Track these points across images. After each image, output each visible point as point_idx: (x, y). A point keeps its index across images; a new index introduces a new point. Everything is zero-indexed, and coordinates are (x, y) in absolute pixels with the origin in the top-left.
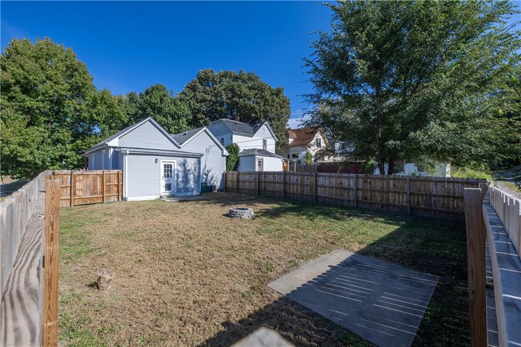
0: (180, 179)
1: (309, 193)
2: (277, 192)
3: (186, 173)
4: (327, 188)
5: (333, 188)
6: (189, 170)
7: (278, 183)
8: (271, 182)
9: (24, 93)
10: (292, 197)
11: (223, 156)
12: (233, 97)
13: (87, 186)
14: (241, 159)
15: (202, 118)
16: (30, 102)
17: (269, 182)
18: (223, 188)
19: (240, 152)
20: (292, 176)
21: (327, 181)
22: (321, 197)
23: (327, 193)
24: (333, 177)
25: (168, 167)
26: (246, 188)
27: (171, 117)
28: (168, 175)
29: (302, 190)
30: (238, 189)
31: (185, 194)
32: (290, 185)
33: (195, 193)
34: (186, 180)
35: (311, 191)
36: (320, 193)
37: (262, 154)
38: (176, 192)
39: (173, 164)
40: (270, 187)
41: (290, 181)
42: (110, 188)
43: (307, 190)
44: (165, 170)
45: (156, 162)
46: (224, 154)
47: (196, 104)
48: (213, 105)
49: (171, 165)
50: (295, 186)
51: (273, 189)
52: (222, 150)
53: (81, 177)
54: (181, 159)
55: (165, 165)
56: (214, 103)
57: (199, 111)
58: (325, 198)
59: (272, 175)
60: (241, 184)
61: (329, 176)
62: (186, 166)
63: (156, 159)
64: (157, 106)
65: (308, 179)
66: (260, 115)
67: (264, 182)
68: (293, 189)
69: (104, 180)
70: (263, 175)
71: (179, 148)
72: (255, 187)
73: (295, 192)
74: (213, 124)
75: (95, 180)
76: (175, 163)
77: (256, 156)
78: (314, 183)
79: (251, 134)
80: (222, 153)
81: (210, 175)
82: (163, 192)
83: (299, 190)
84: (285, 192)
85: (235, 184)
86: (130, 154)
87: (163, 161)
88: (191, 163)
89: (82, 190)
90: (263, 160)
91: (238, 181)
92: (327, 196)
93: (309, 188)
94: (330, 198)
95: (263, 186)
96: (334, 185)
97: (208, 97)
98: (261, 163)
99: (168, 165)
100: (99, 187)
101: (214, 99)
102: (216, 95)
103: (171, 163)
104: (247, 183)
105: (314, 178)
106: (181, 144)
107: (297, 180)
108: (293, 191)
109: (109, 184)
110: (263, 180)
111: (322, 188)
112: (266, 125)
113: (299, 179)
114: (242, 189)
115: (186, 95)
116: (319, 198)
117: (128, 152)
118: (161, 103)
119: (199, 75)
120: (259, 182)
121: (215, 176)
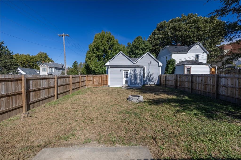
0: (132, 78)
1: (211, 91)
2: (187, 88)
3: (135, 75)
4: (229, 88)
5: (235, 88)
6: (137, 74)
7: (188, 82)
8: (183, 81)
9: (97, 50)
10: (197, 93)
11: (159, 66)
12: (175, 32)
13: (97, 81)
14: (176, 67)
15: (158, 48)
16: (98, 53)
17: (182, 81)
18: (158, 84)
19: (176, 63)
20: (197, 77)
21: (229, 82)
22: (222, 95)
23: (229, 92)
24: (236, 78)
25: (126, 73)
26: (170, 84)
27: (142, 50)
28: (126, 76)
29: (205, 89)
30: (166, 84)
31: (134, 86)
32: (196, 83)
33: (140, 85)
34: (136, 78)
35: (213, 89)
36: (222, 92)
37: (190, 64)
38: (130, 84)
39: (128, 71)
40: (183, 85)
41: (196, 81)
42: (104, 81)
43: (209, 89)
44: (125, 74)
45: (121, 71)
46: (160, 65)
47: (154, 41)
48: (163, 40)
49: (128, 72)
50: (200, 84)
51: (185, 86)
52: (158, 63)
53: (95, 77)
54: (134, 69)
55: (125, 72)
56: (164, 38)
57: (156, 45)
58: (227, 96)
59: (184, 77)
60: (167, 82)
61: (231, 78)
62: (136, 72)
63: (121, 70)
64: (136, 46)
65: (210, 79)
66: (194, 39)
67: (179, 81)
68: (198, 87)
69: (102, 79)
70: (179, 77)
71: (134, 64)
72: (174, 84)
73: (200, 89)
74: (162, 50)
75: (99, 78)
76: (129, 70)
77: (185, 65)
78: (216, 83)
79: (185, 52)
80: (159, 64)
81: (152, 77)
82: (124, 84)
83: (203, 88)
84: (192, 89)
85: (164, 81)
86: (110, 68)
87: (124, 71)
88: (138, 71)
89: (95, 82)
90: (191, 67)
91: (166, 80)
92: (229, 95)
93: (211, 87)
94: (233, 97)
95: (179, 83)
96: (237, 86)
97: (161, 36)
98: (189, 69)
99: (126, 72)
100: (101, 81)
101: (164, 36)
102: (165, 34)
103: (127, 71)
104: (170, 82)
105: (216, 79)
106: (135, 62)
107: (202, 80)
108: (198, 88)
109: (104, 80)
110: (179, 80)
111: (224, 88)
112: (198, 44)
113: (203, 80)
114: (168, 85)
115: (151, 38)
116: (221, 96)
117: (109, 67)
118: (138, 44)
119: (157, 26)
120: (176, 81)
121: (154, 78)
